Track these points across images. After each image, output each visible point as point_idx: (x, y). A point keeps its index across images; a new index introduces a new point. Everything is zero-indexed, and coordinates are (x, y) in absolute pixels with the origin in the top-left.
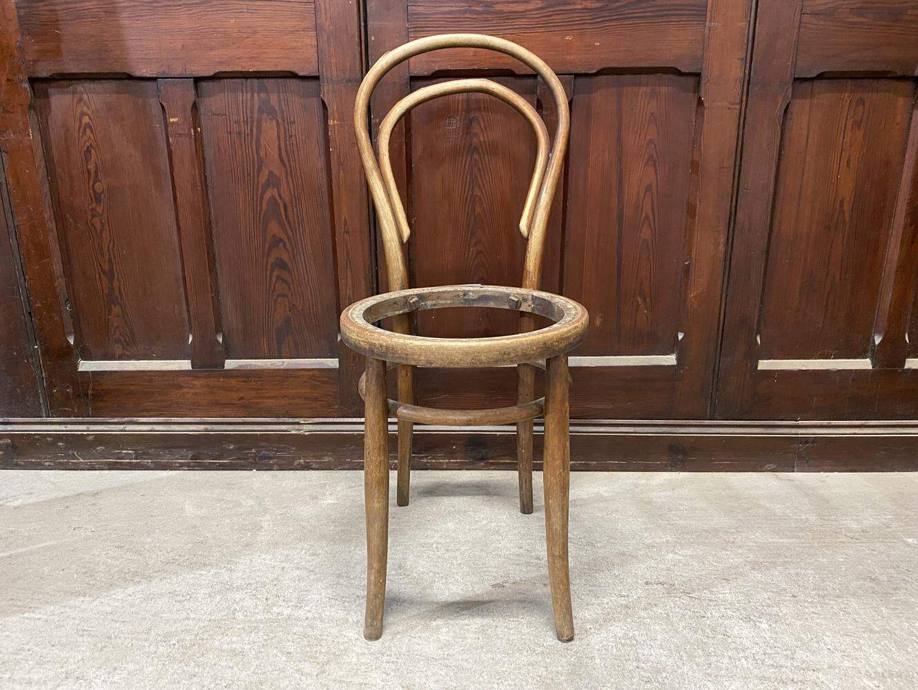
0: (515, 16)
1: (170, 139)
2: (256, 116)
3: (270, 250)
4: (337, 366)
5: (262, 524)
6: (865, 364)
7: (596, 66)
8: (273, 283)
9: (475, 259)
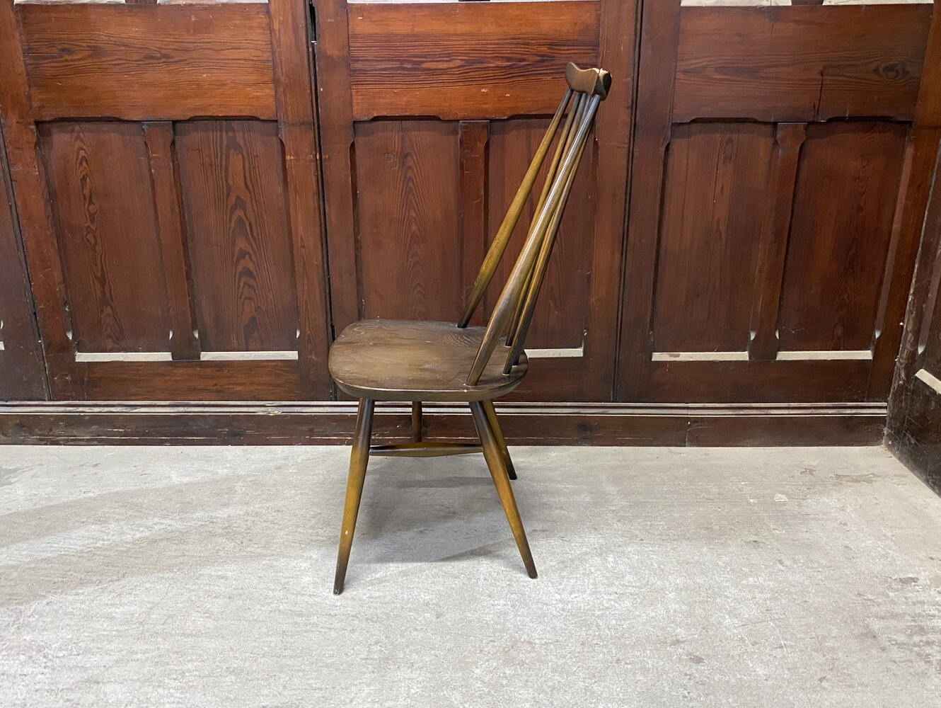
0: (439, 72)
1: (153, 171)
2: (224, 151)
3: (238, 261)
4: (297, 358)
5: (236, 489)
6: (743, 356)
7: (508, 113)
8: (241, 289)
9: (412, 269)
